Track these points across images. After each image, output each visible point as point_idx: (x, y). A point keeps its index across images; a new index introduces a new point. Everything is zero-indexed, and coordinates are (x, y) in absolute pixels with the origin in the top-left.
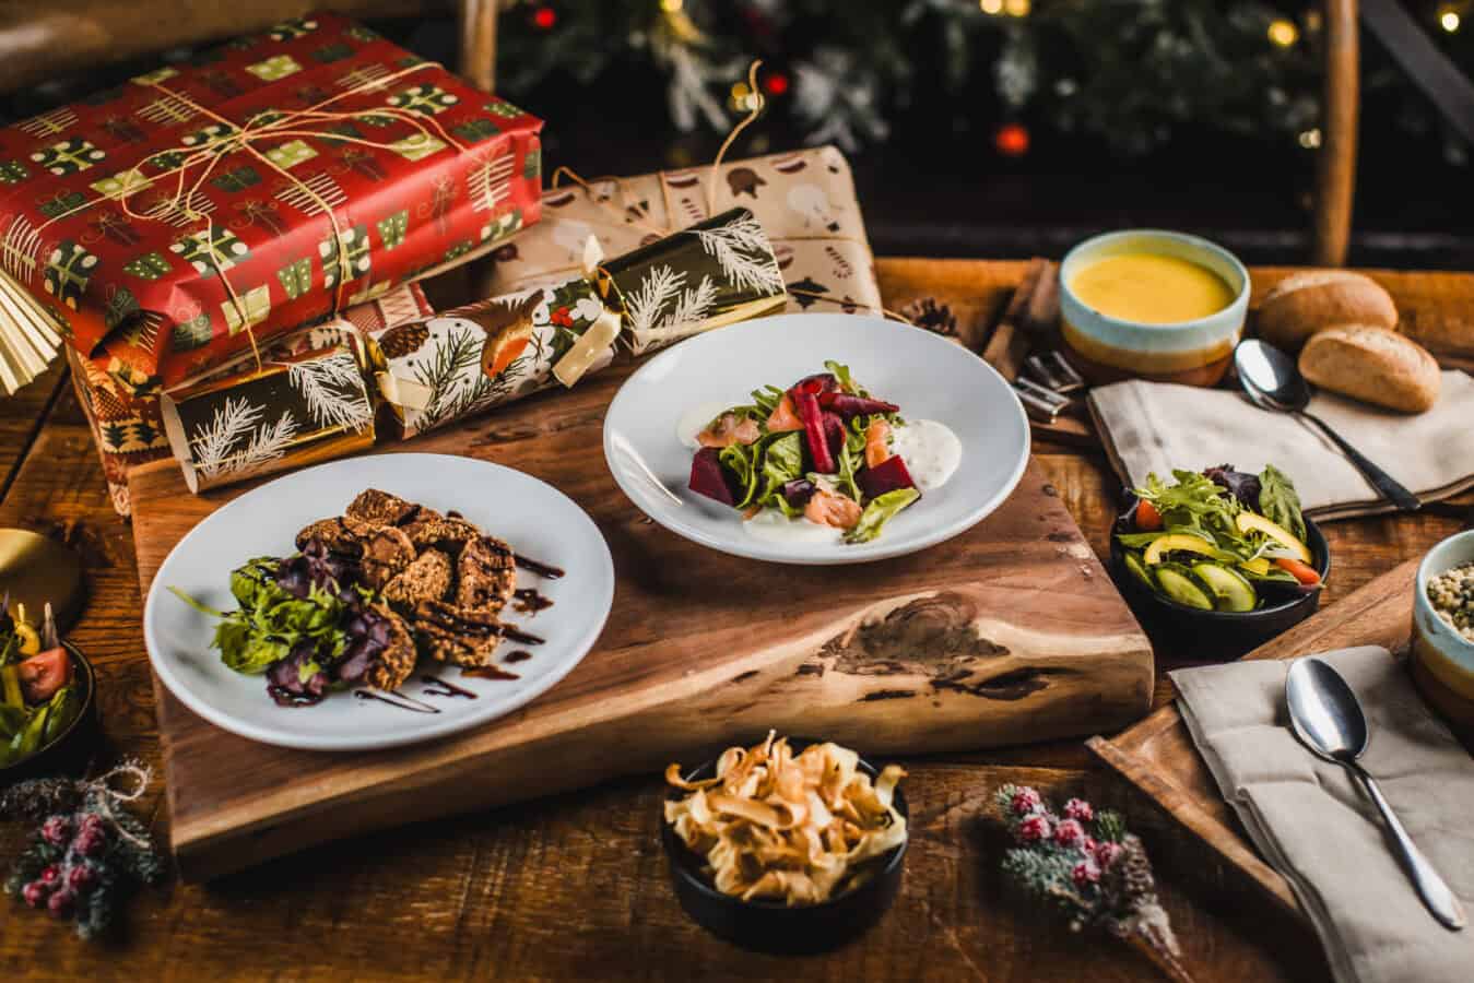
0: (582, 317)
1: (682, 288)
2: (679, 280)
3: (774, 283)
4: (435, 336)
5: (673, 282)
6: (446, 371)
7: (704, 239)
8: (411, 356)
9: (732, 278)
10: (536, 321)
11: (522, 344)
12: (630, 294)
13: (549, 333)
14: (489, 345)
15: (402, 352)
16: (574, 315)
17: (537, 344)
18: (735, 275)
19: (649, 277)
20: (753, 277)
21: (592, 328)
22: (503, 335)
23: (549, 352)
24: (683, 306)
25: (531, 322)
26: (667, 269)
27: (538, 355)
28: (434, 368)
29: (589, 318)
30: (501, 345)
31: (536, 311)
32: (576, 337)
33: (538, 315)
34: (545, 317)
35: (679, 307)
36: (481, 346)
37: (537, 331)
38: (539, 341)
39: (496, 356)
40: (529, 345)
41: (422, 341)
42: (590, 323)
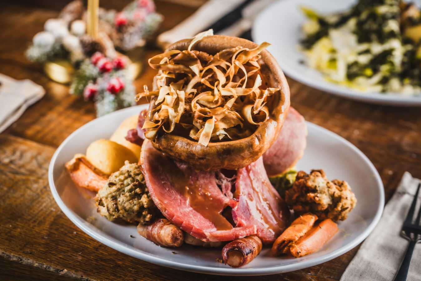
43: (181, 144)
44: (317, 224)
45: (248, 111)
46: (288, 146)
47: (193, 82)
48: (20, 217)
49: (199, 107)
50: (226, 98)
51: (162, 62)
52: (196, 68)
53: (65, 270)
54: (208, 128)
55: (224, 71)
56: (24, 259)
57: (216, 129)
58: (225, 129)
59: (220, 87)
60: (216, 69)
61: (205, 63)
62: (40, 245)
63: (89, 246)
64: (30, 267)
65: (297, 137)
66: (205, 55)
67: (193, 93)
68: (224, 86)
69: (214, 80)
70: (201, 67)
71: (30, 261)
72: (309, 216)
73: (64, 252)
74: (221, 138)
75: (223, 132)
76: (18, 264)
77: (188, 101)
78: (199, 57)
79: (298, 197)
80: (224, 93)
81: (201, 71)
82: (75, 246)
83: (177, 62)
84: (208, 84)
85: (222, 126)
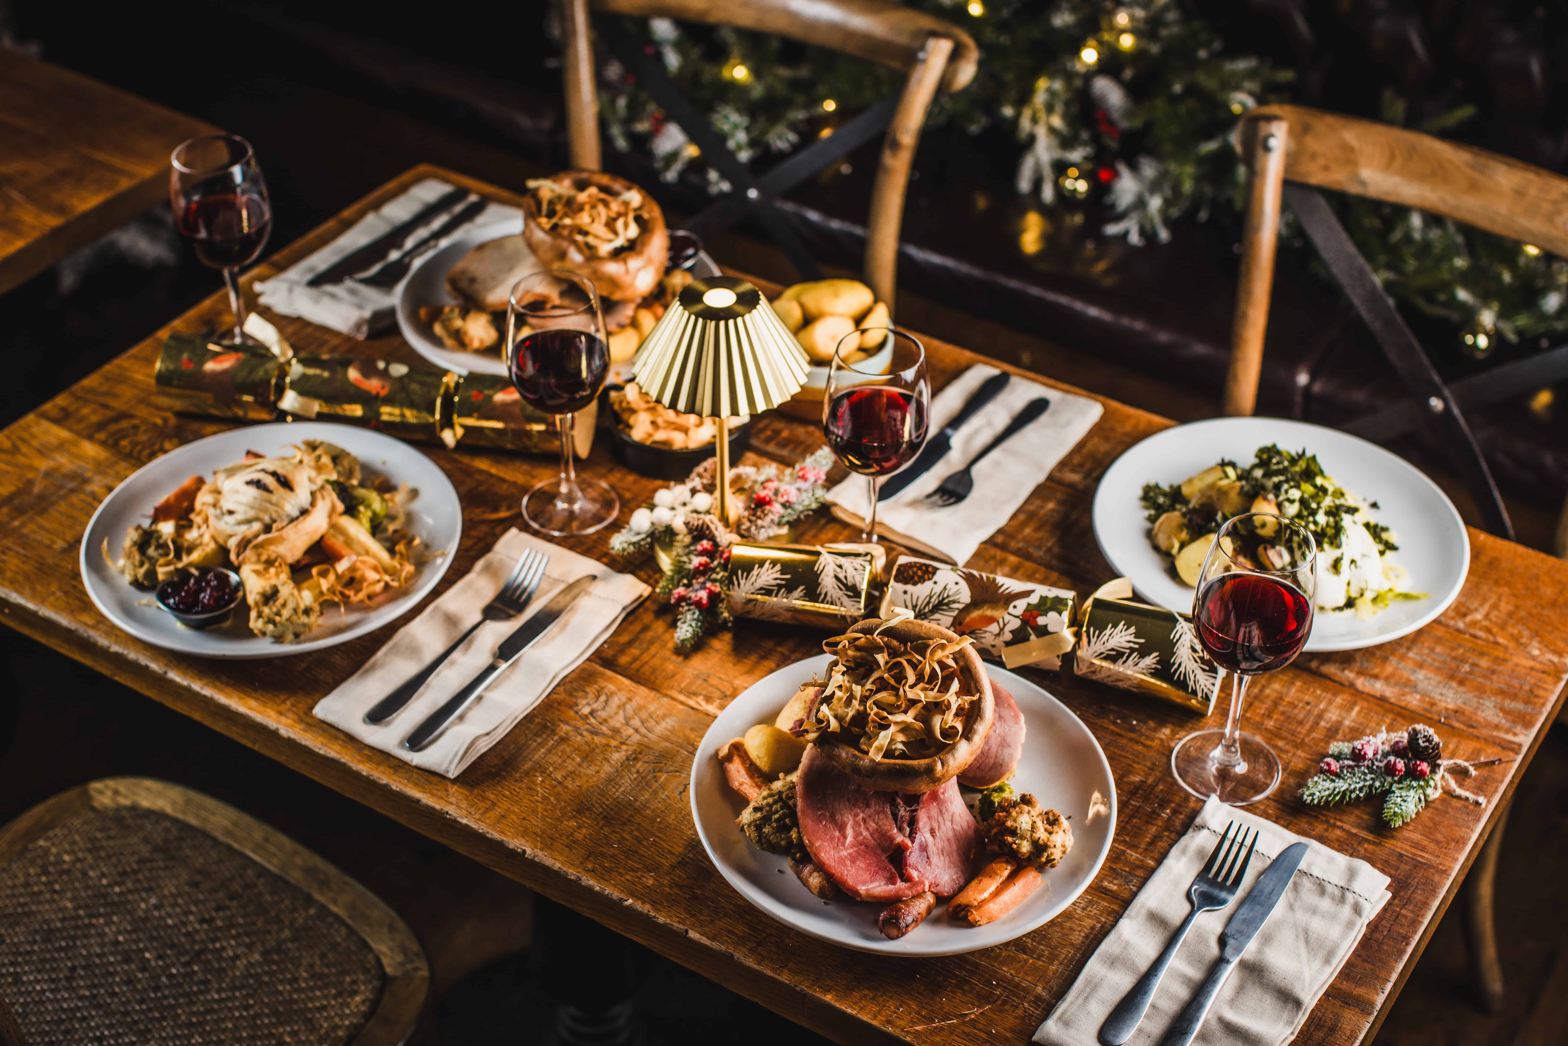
0: (1046, 626)
1: (1132, 650)
2: (1135, 643)
3: (1206, 690)
4: (935, 583)
5: (1129, 642)
6: (927, 610)
7: (1178, 627)
8: (909, 588)
9: (1176, 666)
10: (1011, 609)
11: (992, 620)
12: (1092, 629)
13: (1015, 624)
14: (968, 608)
15: (905, 581)
16: (1041, 621)
17: (1002, 625)
18: (1180, 665)
19: (1115, 626)
20: (1192, 677)
21: (1047, 638)
22: (982, 608)
23: (1008, 636)
24: (1125, 662)
25: (1007, 608)
26: (1132, 630)
27: (998, 635)
28: (919, 603)
29: (1050, 629)
30: (976, 614)
31: (1016, 603)
32: (1033, 637)
33: (1015, 607)
34: (1019, 611)
35: (1121, 661)
36: (961, 606)
37: (1007, 618)
38: (1005, 625)
39: (968, 619)
40: (995, 624)
41: (924, 581)
42: (1049, 633)
43: (845, 753)
44: (1012, 878)
45: (937, 722)
46: (996, 756)
47: (876, 675)
48: (588, 809)
49: (875, 709)
50: (913, 702)
51: (840, 646)
52: (881, 658)
53: (630, 901)
54: (883, 738)
55: (914, 666)
56: (584, 878)
57: (892, 741)
58: (903, 742)
59: (907, 688)
60: (905, 663)
61: (893, 653)
62: (605, 857)
63: (664, 861)
64: (590, 889)
65: (1009, 746)
66: (895, 643)
67: (871, 690)
68: (912, 687)
69: (901, 678)
70: (887, 657)
71: (591, 882)
72: (1004, 865)
73: (633, 871)
74: (897, 753)
75: (900, 746)
76: (576, 883)
77: (864, 700)
78: (888, 646)
79: (996, 834)
80: (911, 695)
81: (887, 663)
82: (648, 862)
83: (858, 649)
84: (892, 682)
85: (901, 737)
